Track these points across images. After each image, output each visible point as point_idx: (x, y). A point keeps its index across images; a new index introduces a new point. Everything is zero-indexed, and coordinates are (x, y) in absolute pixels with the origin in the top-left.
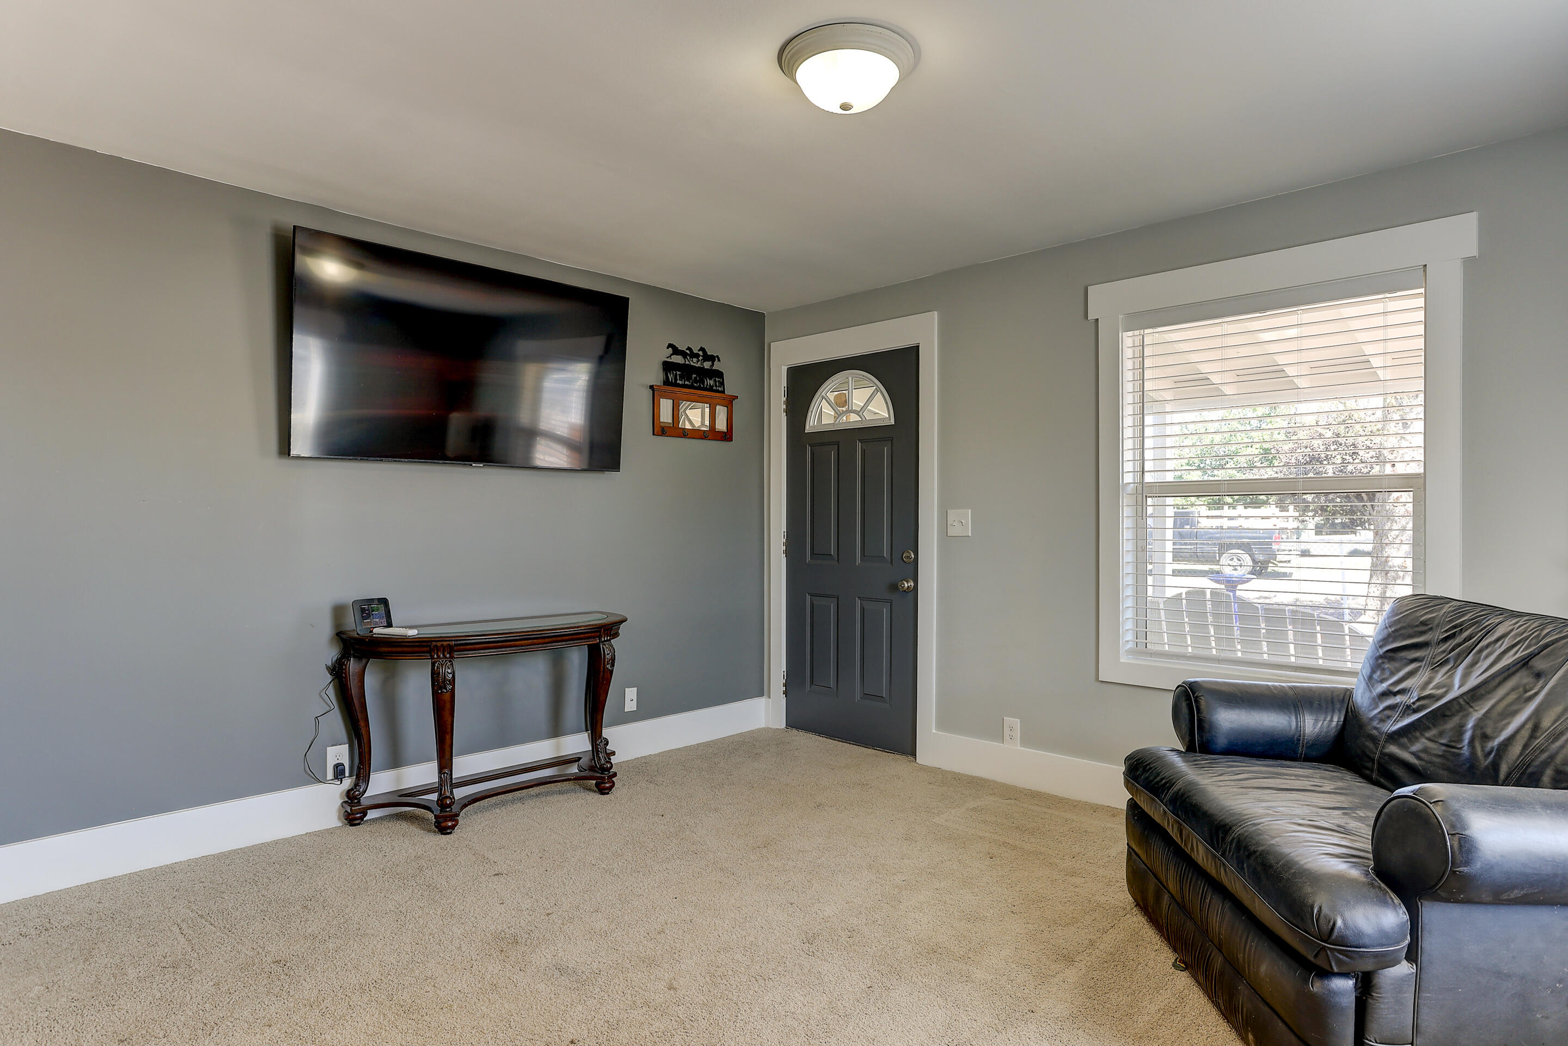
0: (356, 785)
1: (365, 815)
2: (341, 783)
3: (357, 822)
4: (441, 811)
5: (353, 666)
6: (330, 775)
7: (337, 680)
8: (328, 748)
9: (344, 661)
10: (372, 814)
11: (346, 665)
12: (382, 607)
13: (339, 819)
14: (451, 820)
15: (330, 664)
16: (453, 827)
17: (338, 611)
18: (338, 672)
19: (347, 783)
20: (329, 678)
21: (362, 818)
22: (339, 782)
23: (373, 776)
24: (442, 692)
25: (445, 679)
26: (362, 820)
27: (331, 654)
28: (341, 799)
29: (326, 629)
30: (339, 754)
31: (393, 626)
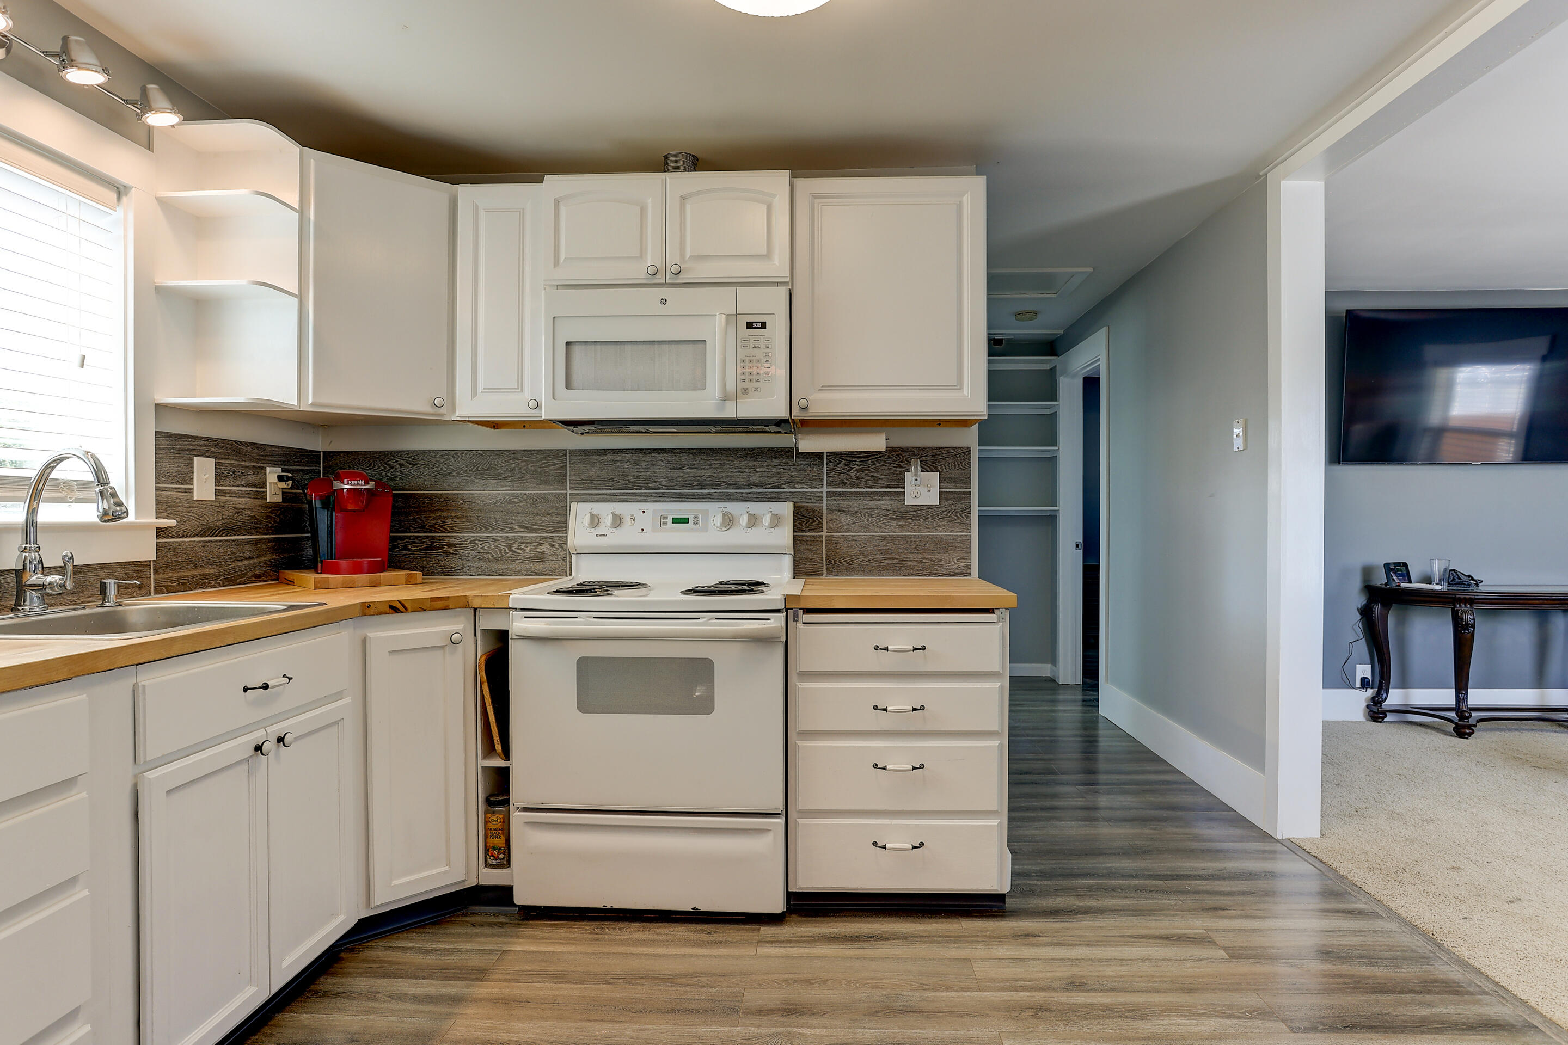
0: (1378, 693)
1: (1386, 716)
2: (1366, 691)
3: (1380, 720)
4: (1459, 720)
5: (1378, 608)
6: (1358, 684)
7: (1364, 619)
8: (1357, 665)
9: (1374, 606)
10: (1389, 718)
11: (1375, 609)
12: (1404, 569)
13: (1364, 716)
14: (1468, 729)
15: (1359, 607)
16: (1470, 735)
17: (1367, 571)
18: (1366, 612)
19: (1370, 692)
20: (1359, 617)
21: (1383, 718)
22: (1365, 691)
23: (1391, 690)
24: (1465, 632)
25: (1467, 623)
26: (1383, 720)
27: (1359, 600)
28: (1367, 702)
29: (1356, 583)
30: (1364, 670)
31: (1412, 582)
